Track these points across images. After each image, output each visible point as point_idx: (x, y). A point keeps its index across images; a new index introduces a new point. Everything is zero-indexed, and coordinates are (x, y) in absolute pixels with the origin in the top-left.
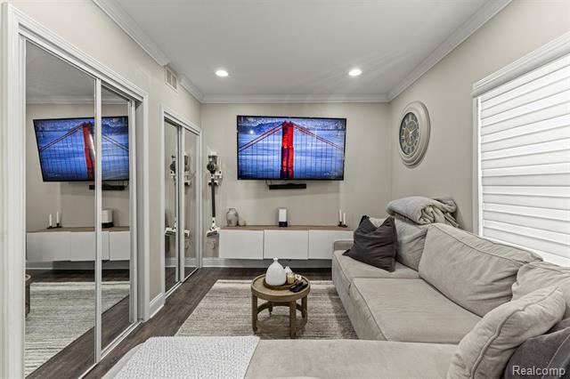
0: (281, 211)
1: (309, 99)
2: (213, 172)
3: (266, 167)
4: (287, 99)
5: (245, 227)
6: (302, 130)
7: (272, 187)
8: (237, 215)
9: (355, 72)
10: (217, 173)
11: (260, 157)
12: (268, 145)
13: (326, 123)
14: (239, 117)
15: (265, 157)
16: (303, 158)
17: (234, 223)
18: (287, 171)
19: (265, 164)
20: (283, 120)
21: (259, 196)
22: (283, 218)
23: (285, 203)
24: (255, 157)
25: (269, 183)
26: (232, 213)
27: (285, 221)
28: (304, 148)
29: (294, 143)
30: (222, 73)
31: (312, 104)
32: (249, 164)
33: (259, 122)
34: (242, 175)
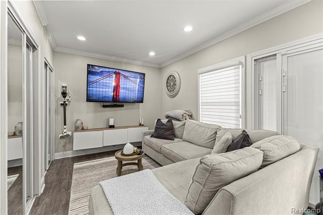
0: (110, 119)
1: (125, 60)
2: (64, 97)
3: (104, 95)
4: (113, 58)
5: (87, 130)
6: (125, 76)
7: (104, 106)
8: (82, 123)
9: (152, 54)
10: (67, 98)
11: (101, 89)
12: (106, 83)
13: (136, 75)
14: (89, 65)
15: (104, 90)
16: (125, 91)
17: (80, 128)
18: (116, 98)
19: (104, 93)
20: (115, 70)
21: (96, 111)
22: (111, 123)
23: (113, 115)
24: (98, 89)
25: (102, 104)
26: (79, 122)
27: (113, 124)
28: (125, 86)
29: (120, 83)
30: (81, 38)
31: (126, 63)
32: (94, 93)
33: (101, 70)
34: (89, 99)
